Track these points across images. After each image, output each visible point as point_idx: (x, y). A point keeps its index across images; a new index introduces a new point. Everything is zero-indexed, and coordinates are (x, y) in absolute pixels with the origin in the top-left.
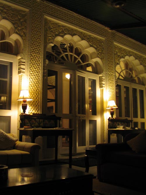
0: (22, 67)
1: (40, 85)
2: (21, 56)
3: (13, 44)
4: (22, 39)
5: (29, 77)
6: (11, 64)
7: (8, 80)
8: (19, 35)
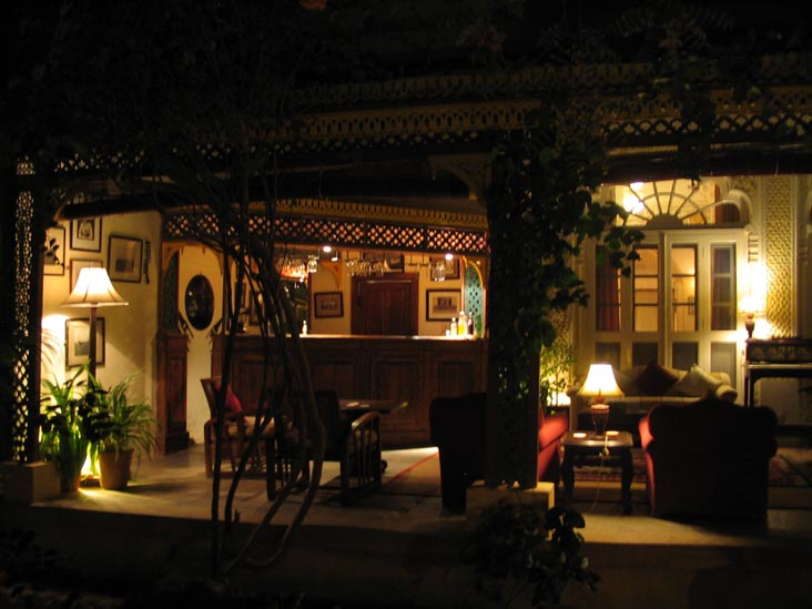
0: (753, 250)
1: (791, 281)
2: (749, 230)
3: (739, 206)
4: (749, 196)
5: (765, 267)
6: (734, 246)
7: (730, 275)
8: (743, 189)
